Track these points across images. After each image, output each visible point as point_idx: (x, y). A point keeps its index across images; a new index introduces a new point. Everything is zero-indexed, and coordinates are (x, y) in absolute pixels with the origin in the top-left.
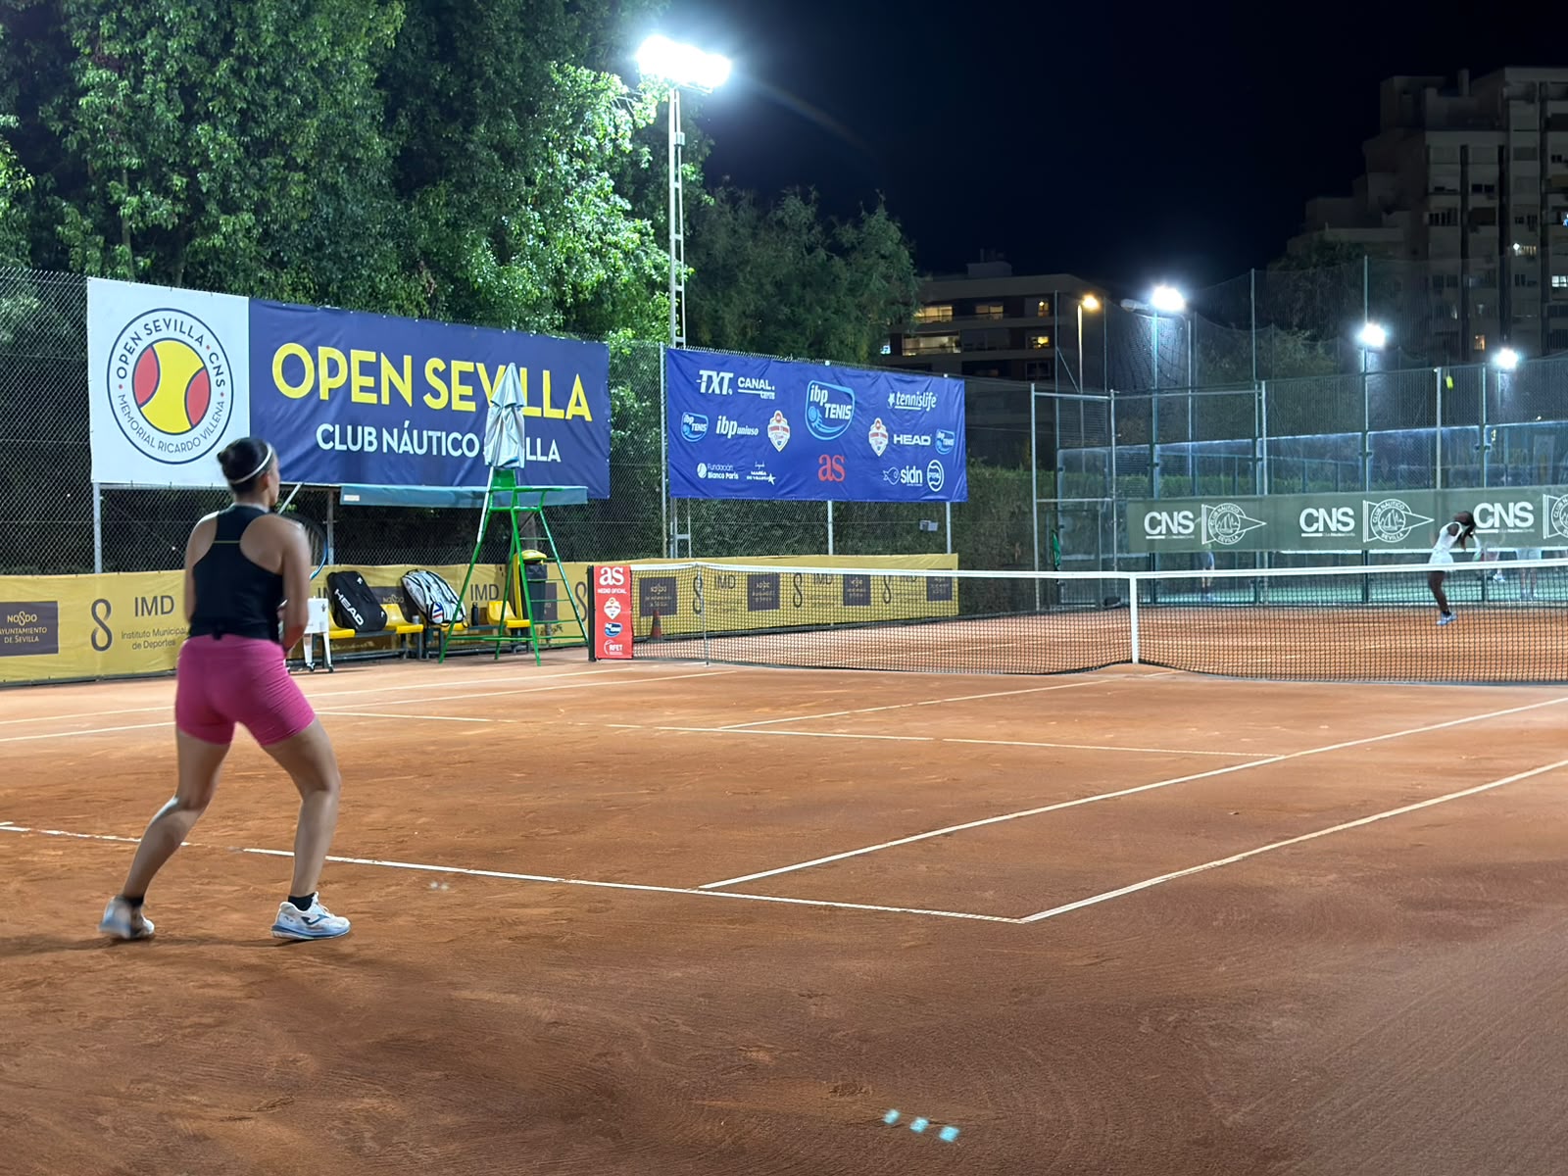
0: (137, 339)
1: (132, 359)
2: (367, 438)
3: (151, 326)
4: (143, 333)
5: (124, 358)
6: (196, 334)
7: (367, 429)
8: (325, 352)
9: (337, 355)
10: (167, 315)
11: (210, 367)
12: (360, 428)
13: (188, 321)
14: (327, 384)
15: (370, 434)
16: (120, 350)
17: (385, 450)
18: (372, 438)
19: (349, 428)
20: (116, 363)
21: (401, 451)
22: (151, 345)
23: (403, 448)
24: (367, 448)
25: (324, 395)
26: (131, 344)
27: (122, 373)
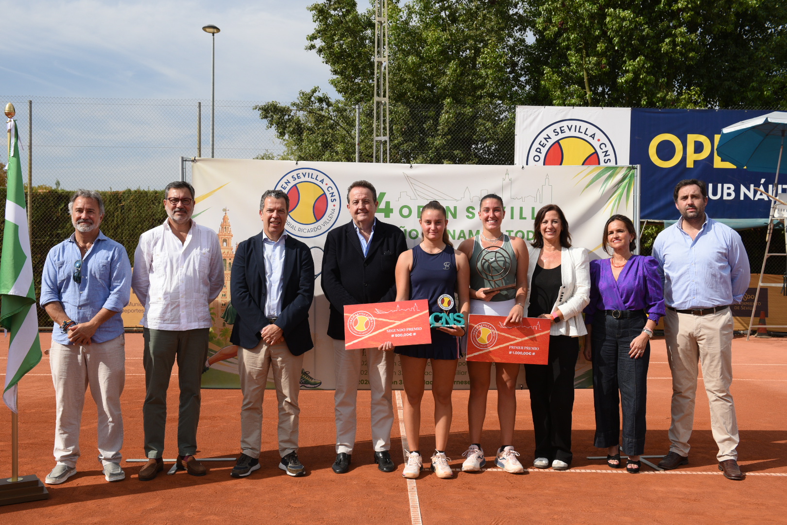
0: (548, 138)
1: (544, 151)
2: (726, 191)
3: (558, 130)
4: (552, 135)
5: (538, 150)
6: (590, 133)
7: (726, 186)
8: (692, 138)
9: (702, 138)
10: (570, 123)
11: (599, 152)
12: (720, 186)
13: (584, 126)
14: (692, 158)
15: (729, 188)
16: (536, 145)
17: (742, 198)
18: (731, 191)
19: (710, 186)
20: (533, 153)
21: (756, 199)
22: (558, 142)
23: (758, 197)
24: (725, 197)
25: (690, 164)
26: (544, 141)
27: (537, 159)
